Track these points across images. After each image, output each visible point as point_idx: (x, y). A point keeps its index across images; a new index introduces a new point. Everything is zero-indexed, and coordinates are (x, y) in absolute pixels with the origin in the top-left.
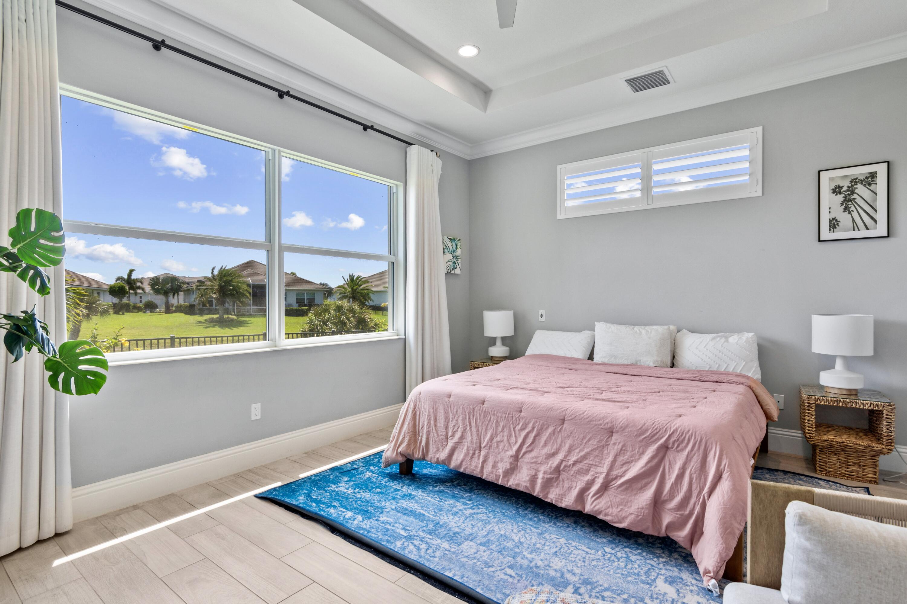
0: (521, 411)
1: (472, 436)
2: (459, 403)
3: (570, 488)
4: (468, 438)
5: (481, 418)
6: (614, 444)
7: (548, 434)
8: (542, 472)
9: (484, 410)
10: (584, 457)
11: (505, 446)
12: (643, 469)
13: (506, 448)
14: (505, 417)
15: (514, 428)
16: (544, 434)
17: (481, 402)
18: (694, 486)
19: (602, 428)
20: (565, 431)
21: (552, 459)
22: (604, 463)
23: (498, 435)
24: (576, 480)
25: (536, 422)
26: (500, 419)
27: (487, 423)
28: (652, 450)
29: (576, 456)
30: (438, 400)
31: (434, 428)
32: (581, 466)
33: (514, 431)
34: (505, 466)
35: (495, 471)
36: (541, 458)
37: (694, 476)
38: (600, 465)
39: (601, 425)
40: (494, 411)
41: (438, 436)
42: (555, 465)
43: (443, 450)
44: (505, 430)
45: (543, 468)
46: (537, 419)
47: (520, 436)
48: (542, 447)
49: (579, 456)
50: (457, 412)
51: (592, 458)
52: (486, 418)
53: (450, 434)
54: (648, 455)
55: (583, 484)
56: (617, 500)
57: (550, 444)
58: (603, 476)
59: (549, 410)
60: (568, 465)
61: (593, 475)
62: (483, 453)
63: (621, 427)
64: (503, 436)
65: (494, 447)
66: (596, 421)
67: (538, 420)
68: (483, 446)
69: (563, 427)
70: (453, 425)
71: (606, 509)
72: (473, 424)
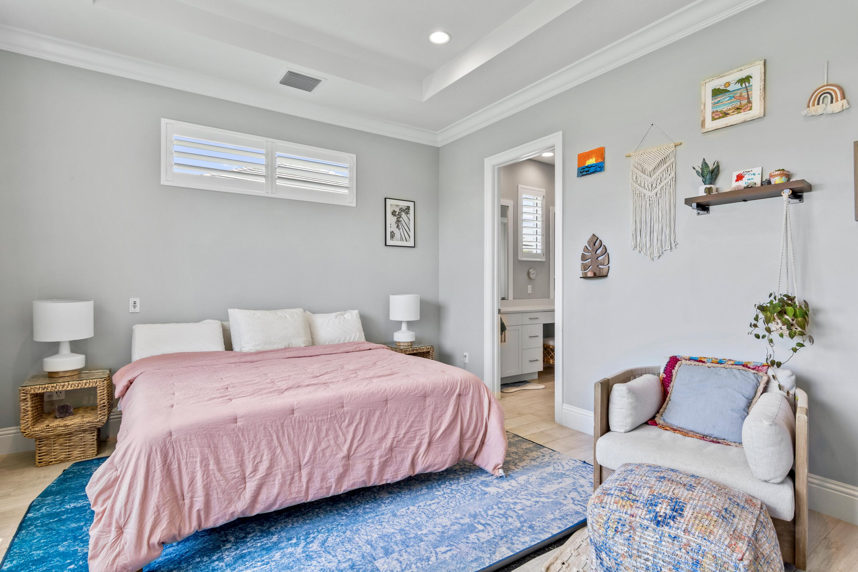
0: (343, 407)
1: (286, 458)
2: (257, 425)
3: (403, 460)
4: (282, 462)
5: (295, 431)
6: (429, 406)
7: (376, 419)
8: (378, 458)
9: (297, 420)
10: (411, 427)
11: (332, 451)
12: (452, 417)
13: (334, 452)
14: (327, 419)
15: (340, 427)
16: (373, 420)
17: (290, 412)
18: (479, 416)
19: (419, 396)
20: (390, 410)
21: (384, 441)
22: (426, 425)
23: (321, 442)
24: (407, 450)
25: (363, 411)
26: (321, 423)
27: (304, 434)
28: (454, 400)
29: (404, 429)
30: (217, 431)
31: (218, 474)
32: (409, 436)
33: (341, 429)
34: (337, 472)
35: (325, 484)
36: (375, 444)
37: (478, 408)
38: (423, 428)
39: (417, 394)
40: (311, 417)
41: (227, 481)
42: (389, 445)
43: (239, 498)
44: (330, 432)
45: (378, 454)
46: (363, 408)
47: (348, 432)
48: (373, 433)
49: (407, 427)
50: (255, 437)
51: (416, 425)
52: (302, 429)
53: (249, 470)
54: (451, 405)
55: (413, 450)
56: (439, 450)
57: (380, 428)
58: (427, 436)
59: (371, 395)
60: (400, 439)
61: (419, 439)
62: (304, 472)
63: (431, 391)
64: (328, 441)
65: (319, 458)
66: (412, 392)
67: (365, 409)
68: (303, 463)
69: (387, 407)
70: (252, 456)
71: (434, 461)
72: (285, 443)
